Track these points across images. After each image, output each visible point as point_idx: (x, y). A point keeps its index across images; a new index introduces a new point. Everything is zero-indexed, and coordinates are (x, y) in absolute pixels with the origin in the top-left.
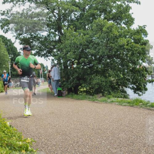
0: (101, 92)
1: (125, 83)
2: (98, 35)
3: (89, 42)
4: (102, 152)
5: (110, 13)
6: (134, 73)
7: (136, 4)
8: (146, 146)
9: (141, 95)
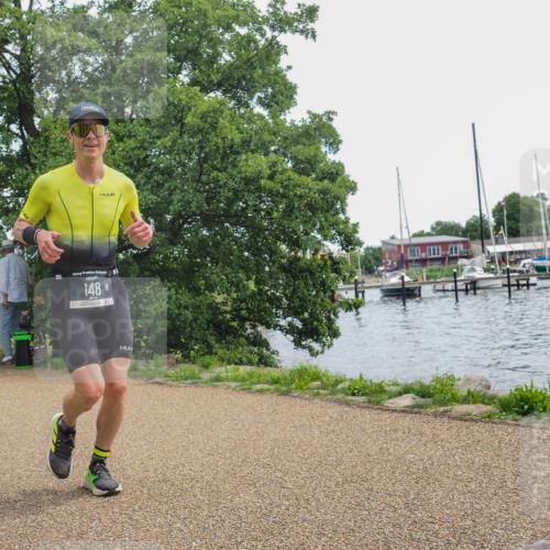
0: (178, 346)
1: (265, 312)
2: (167, 141)
3: (136, 163)
5: (213, 63)
6: (293, 278)
7: (302, 37)
8: (328, 530)
9: (317, 353)
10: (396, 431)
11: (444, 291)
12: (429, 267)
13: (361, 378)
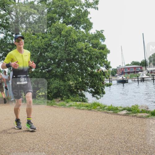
1: (84, 87)
2: (56, 39)
3: (48, 45)
5: (69, 17)
6: (92, 77)
7: (94, 9)
8: (103, 149)
9: (99, 99)
10: (121, 121)
11: (135, 81)
12: (130, 74)
13: (111, 106)
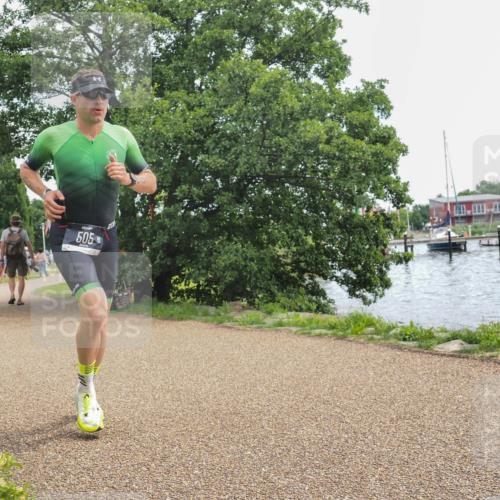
0: (243, 294)
1: (322, 264)
2: (233, 109)
3: (205, 130)
4: (243, 487)
5: (274, 37)
6: (349, 233)
7: (357, 11)
8: (384, 461)
9: (370, 303)
10: (445, 373)
11: (489, 245)
12: (474, 224)
13: (412, 325)
